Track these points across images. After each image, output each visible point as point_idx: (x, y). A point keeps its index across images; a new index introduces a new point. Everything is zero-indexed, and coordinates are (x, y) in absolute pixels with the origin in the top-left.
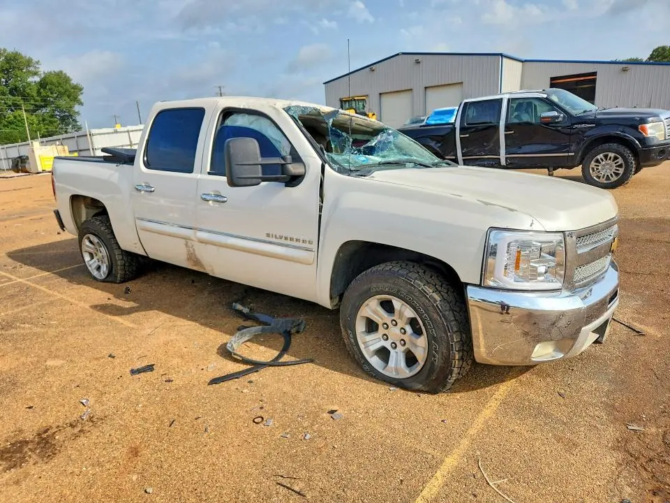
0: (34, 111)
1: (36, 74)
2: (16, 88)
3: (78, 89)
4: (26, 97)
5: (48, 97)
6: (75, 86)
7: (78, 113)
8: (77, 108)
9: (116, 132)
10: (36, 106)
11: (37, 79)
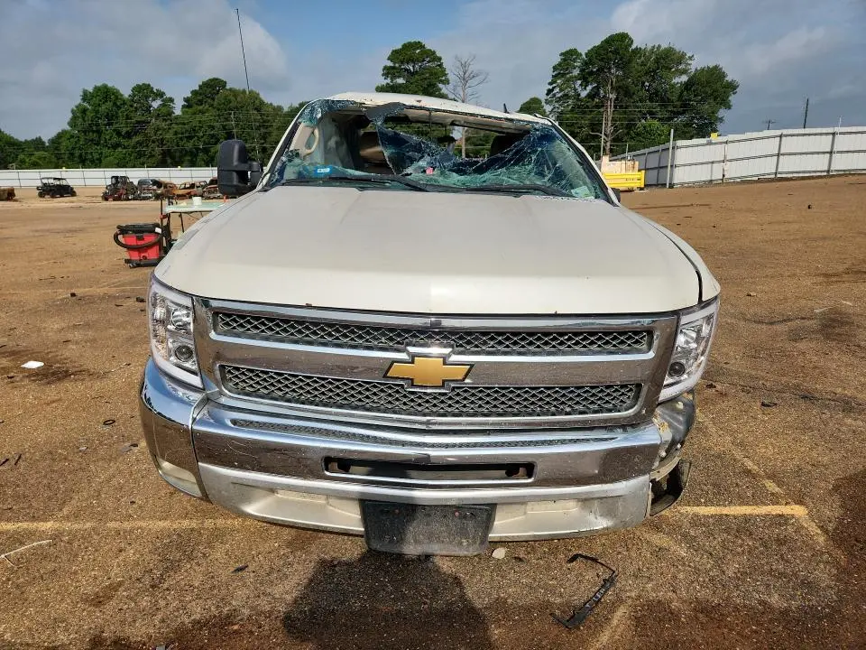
0: (670, 119)
1: (684, 72)
2: (656, 93)
3: (732, 87)
4: (665, 102)
5: (690, 100)
6: (731, 83)
7: (721, 120)
8: (722, 113)
9: (710, 143)
10: (674, 113)
11: (684, 78)
